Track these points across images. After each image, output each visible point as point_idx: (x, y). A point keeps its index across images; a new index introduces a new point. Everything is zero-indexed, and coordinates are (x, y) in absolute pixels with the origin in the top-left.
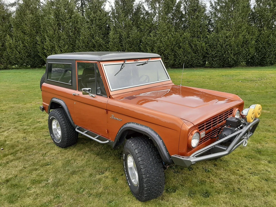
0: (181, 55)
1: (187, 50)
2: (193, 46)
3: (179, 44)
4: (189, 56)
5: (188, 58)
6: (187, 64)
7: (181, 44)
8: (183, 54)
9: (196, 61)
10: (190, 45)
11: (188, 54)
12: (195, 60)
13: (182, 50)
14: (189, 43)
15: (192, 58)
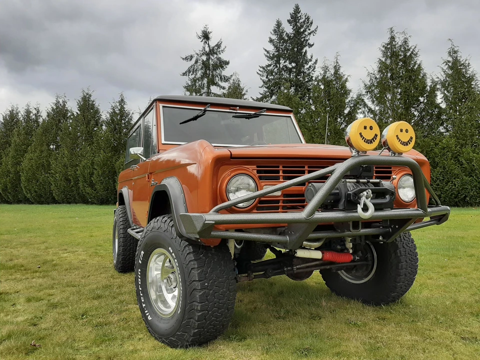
0: (438, 179)
1: (452, 170)
2: (464, 162)
3: (434, 159)
4: (458, 182)
5: (455, 185)
6: (455, 198)
7: (437, 160)
8: (443, 177)
9: (475, 193)
10: (459, 160)
11: (455, 179)
12: (472, 190)
13: (441, 171)
14: (456, 157)
15: (464, 185)
